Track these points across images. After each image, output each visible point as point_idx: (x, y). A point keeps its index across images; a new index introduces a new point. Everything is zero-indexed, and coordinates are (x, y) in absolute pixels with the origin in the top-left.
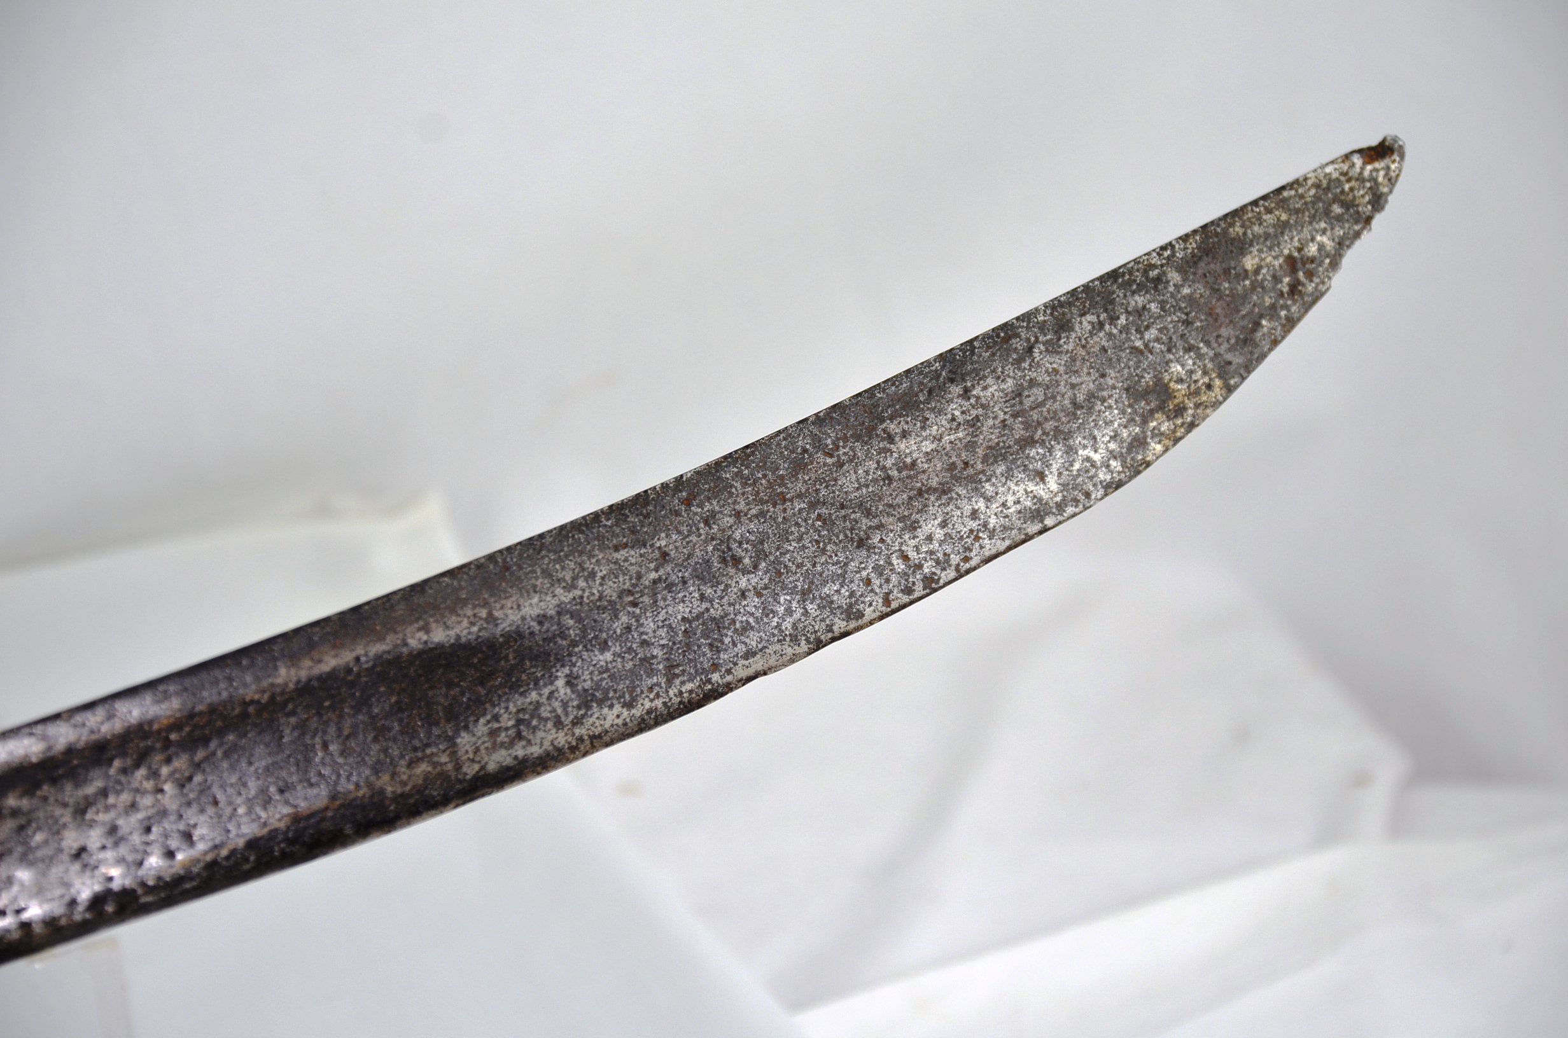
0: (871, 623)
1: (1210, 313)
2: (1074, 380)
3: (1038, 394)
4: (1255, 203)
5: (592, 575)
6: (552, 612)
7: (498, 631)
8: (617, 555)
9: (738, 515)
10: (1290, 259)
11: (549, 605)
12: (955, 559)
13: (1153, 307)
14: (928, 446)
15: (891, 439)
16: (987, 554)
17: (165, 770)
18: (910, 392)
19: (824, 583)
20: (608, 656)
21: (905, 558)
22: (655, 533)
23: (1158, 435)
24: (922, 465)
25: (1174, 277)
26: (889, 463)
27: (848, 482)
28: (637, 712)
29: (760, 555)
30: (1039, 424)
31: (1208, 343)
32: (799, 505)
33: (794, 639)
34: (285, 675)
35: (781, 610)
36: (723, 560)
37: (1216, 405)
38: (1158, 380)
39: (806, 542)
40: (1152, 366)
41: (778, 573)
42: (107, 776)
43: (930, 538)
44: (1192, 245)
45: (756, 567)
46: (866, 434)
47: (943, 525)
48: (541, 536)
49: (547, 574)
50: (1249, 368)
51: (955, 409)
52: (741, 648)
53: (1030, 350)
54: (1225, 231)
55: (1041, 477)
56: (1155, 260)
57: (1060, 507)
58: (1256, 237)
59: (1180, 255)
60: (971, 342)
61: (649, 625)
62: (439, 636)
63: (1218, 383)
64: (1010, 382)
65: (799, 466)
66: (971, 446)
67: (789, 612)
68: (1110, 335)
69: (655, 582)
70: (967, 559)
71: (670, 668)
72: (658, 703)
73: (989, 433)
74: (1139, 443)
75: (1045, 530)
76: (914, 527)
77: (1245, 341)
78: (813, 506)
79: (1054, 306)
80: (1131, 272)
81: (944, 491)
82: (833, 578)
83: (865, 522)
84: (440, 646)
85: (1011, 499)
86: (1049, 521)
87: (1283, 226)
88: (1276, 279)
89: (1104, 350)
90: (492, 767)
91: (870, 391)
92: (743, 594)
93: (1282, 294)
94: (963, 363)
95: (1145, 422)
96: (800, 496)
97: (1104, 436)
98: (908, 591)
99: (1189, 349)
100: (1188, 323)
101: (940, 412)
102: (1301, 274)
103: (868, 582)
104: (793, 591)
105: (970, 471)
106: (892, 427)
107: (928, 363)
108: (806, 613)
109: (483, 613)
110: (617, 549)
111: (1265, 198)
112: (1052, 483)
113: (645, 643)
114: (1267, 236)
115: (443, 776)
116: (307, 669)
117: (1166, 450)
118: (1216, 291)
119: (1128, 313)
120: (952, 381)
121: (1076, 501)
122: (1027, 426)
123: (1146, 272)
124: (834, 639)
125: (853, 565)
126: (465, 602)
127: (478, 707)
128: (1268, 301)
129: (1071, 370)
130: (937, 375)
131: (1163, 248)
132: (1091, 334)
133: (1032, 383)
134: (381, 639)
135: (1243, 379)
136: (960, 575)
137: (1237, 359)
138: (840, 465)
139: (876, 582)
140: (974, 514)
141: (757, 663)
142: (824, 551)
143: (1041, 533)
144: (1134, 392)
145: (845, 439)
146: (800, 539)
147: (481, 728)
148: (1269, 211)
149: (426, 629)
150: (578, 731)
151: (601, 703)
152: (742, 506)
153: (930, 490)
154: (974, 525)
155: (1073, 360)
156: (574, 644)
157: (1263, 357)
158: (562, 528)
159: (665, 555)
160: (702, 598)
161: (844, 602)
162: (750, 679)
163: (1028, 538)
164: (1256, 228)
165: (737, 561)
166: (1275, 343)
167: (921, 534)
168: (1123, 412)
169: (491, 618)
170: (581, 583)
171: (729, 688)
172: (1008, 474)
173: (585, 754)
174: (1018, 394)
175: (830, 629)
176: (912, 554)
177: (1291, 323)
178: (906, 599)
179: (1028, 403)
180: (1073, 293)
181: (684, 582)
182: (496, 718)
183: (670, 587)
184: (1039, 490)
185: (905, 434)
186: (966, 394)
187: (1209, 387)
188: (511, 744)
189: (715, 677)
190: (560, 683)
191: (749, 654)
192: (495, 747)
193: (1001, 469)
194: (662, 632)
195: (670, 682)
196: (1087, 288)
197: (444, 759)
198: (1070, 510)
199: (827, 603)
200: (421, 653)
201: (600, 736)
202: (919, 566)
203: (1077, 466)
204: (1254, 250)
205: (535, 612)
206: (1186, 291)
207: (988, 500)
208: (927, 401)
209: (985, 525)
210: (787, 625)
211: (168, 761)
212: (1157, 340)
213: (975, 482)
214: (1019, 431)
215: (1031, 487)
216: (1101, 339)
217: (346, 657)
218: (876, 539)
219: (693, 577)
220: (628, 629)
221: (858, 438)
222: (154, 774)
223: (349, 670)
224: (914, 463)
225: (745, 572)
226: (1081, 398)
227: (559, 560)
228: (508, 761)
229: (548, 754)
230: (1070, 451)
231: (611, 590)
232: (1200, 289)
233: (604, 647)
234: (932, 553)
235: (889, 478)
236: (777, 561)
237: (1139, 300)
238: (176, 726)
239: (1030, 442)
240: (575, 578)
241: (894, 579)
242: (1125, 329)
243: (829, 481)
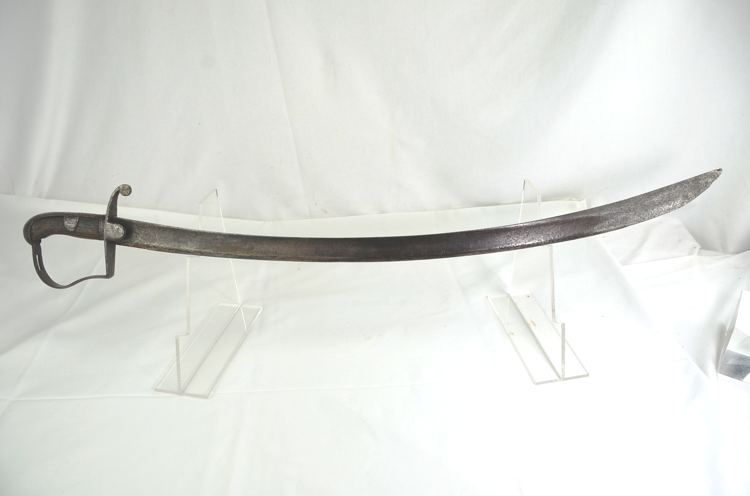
0: (646, 220)
1: (695, 187)
2: (676, 194)
3: (671, 195)
4: (702, 174)
5: (613, 210)
6: (607, 214)
7: (600, 215)
8: (616, 208)
9: (632, 205)
10: (706, 182)
11: (607, 213)
12: (658, 214)
13: (688, 186)
14: (656, 200)
15: (652, 198)
16: (662, 214)
17: (559, 227)
18: (655, 193)
19: (641, 215)
20: (613, 220)
21: (652, 213)
22: (621, 206)
23: (686, 202)
24: (655, 202)
25: (691, 182)
26: (651, 201)
27: (646, 203)
28: (616, 227)
29: (634, 210)
30: (671, 199)
31: (694, 191)
32: (639, 205)
33: (636, 221)
34: (575, 217)
35: (635, 217)
36: (629, 210)
37: (694, 199)
38: (687, 195)
39: (640, 209)
40: (686, 193)
41: (635, 213)
42: (553, 226)
43: (655, 211)
44: (694, 179)
45: (633, 212)
46: (649, 197)
47: (657, 210)
48: (607, 205)
49: (607, 209)
50: (698, 195)
51: (661, 195)
52: (630, 221)
53: (671, 189)
54: (698, 178)
55: (670, 205)
56: (689, 180)
57: (672, 209)
58: (702, 179)
59: (692, 180)
60: (664, 187)
61: (619, 217)
62: (593, 215)
63: (694, 196)
64: (668, 193)
65: (640, 200)
66: (662, 200)
67: (636, 218)
68: (682, 189)
69: (620, 212)
70: (659, 214)
71: (620, 223)
72: (618, 227)
73: (664, 199)
74: (683, 202)
75: (670, 212)
76: (653, 209)
77: (699, 191)
78: (641, 205)
79: (675, 184)
80: (685, 181)
81: (658, 205)
82: (642, 214)
83: (647, 208)
84: (593, 216)
85: (666, 207)
86: (670, 211)
87: (705, 178)
88: (704, 184)
89: (680, 190)
90: (597, 232)
91: (650, 192)
92: (631, 215)
93: (704, 186)
94: (662, 190)
95: (684, 200)
96: (640, 204)
97: (679, 201)
98: (651, 217)
99: (691, 192)
100: (692, 188)
101: (659, 196)
102: (707, 184)
103: (646, 215)
104: (637, 215)
105: (661, 203)
106: (652, 197)
107: (658, 189)
108: (638, 218)
109: (599, 213)
110: (616, 207)
111: (704, 174)
112: (671, 206)
113: (618, 219)
114: (703, 179)
115: (591, 232)
116: (577, 217)
117: (686, 204)
118: (696, 185)
119: (684, 186)
120: (661, 192)
121: (674, 209)
122: (669, 199)
123: (687, 181)
124: (641, 222)
125: (645, 213)
126: (597, 211)
127: (597, 224)
128: (702, 187)
129: (676, 192)
130: (659, 191)
131: (690, 179)
132: (679, 188)
133: (671, 193)
134: (586, 215)
135: (698, 196)
136: (658, 216)
137: (697, 194)
138: (645, 200)
139: (648, 215)
140: (661, 209)
141: (631, 223)
142: (642, 211)
143: (669, 212)
144: (683, 196)
145: (646, 197)
146: (639, 209)
147: (597, 227)
148: (704, 176)
149: (592, 214)
150: (608, 229)
151: (611, 226)
152: (632, 204)
153: (656, 205)
154: (661, 210)
155: (676, 191)
156: (609, 218)
157: (700, 194)
158: (610, 204)
159: (622, 209)
160: (626, 215)
161: (643, 218)
162: (630, 225)
163: (667, 212)
164: (702, 178)
165: (631, 211)
166: (702, 192)
167: (654, 210)
168: (682, 198)
169: (600, 214)
170: (611, 211)
171: (627, 226)
172: (666, 204)
173: (609, 232)
174: (669, 194)
175: (641, 220)
176: (653, 213)
177: (705, 190)
178: (651, 218)
179: (670, 196)
180: (678, 183)
181: (624, 212)
182: (599, 226)
183: (622, 213)
184: (670, 207)
185: (654, 198)
186: (662, 194)
187: (693, 197)
188: (600, 229)
189: (626, 224)
190: (607, 223)
191: (630, 222)
192: (598, 229)
193: (665, 203)
194: (620, 218)
195: (620, 224)
196: (679, 182)
197: (592, 230)
198: (673, 210)
199: (641, 217)
200: (591, 217)
201: (611, 230)
202: (653, 214)
203: (675, 204)
204: (701, 180)
205: (605, 214)
206: (692, 184)
207: (663, 207)
208: (657, 194)
209: (662, 210)
210: (636, 219)
211: (560, 225)
212: (687, 190)
213: (662, 205)
214: (668, 199)
215: (669, 206)
216: (680, 189)
217: (582, 216)
218: (648, 210)
219: (625, 212)
220: (616, 217)
221: (648, 197)
222: (558, 227)
223: (582, 218)
224: (654, 202)
225: (631, 212)
226: (677, 196)
227: (609, 208)
228: (599, 231)
229: (604, 231)
230: (674, 202)
231: (615, 212)
232: (694, 184)
233: (613, 219)
234: (655, 213)
235: (651, 203)
236: (636, 211)
237: (686, 185)
238: (561, 222)
239: (670, 201)
240: (611, 210)
241: (650, 215)
242: (684, 188)
243: (644, 202)
